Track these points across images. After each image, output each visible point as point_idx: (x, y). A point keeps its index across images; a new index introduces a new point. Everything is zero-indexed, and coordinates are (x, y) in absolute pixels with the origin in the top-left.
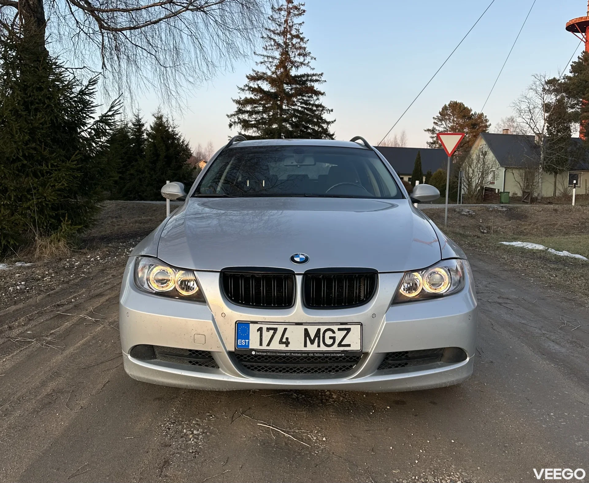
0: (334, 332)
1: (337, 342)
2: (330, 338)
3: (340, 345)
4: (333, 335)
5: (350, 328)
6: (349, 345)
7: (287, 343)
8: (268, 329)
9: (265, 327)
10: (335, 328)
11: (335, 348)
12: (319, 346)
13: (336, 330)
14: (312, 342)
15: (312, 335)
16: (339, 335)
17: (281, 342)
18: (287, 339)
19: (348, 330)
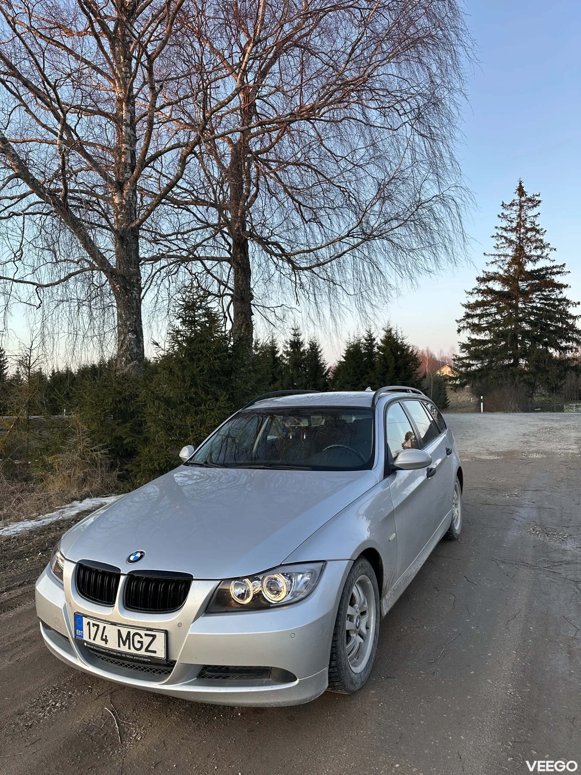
0: (141, 637)
1: (145, 647)
2: (139, 642)
3: (147, 650)
4: (141, 640)
5: (155, 635)
6: (155, 652)
7: (106, 641)
8: (94, 625)
9: (92, 622)
10: (142, 633)
11: (142, 652)
12: (129, 648)
13: (143, 635)
14: (124, 644)
15: (124, 637)
16: (146, 640)
17: (102, 639)
18: (106, 636)
19: (154, 637)
